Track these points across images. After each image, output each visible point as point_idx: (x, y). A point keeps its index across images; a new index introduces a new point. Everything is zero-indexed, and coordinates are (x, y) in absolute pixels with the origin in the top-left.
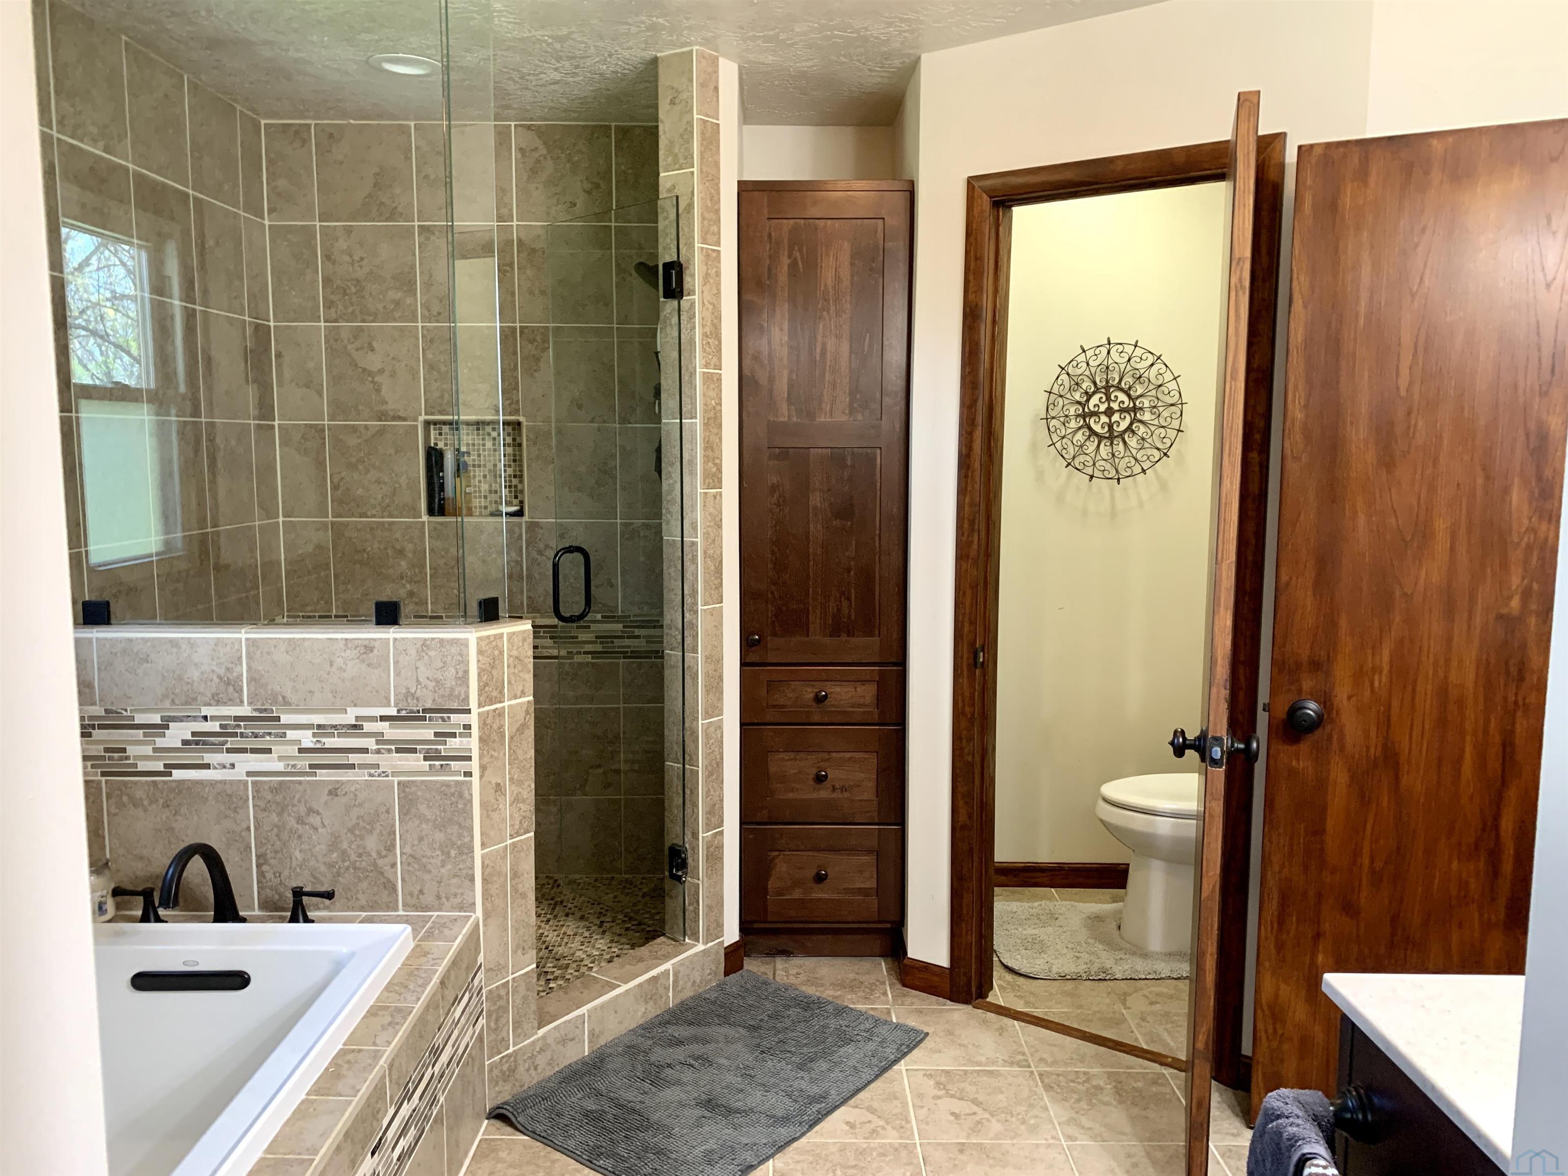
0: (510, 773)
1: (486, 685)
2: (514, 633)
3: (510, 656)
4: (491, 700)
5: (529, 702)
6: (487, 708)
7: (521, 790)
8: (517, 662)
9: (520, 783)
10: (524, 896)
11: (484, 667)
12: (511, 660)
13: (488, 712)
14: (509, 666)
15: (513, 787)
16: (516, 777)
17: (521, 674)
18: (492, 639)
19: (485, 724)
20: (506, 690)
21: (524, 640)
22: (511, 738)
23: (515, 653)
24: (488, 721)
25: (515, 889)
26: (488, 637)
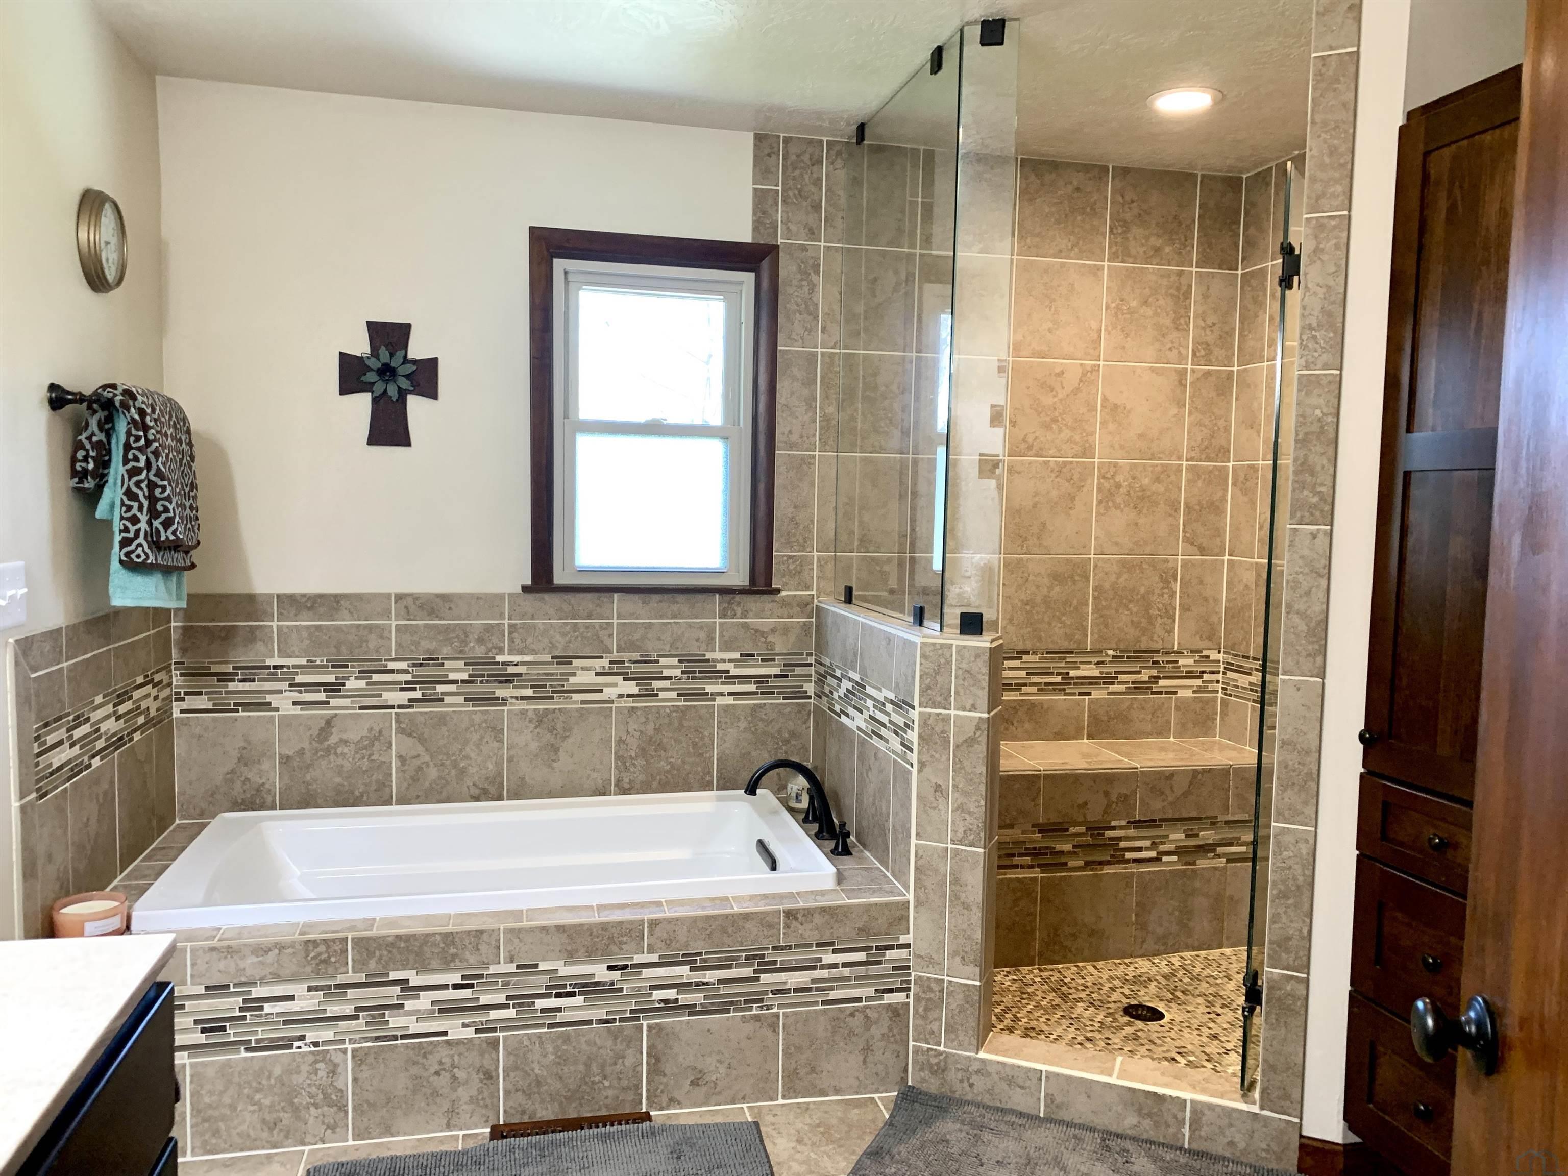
0: (953, 780)
1: (929, 688)
2: (965, 647)
3: (958, 668)
4: (934, 703)
5: (980, 718)
6: (929, 710)
7: (966, 801)
8: (967, 675)
9: (966, 794)
10: (966, 906)
11: (927, 671)
12: (960, 672)
13: (930, 714)
14: (956, 678)
15: (957, 795)
16: (960, 786)
17: (972, 688)
18: (938, 647)
19: (925, 723)
20: (952, 698)
21: (977, 656)
22: (957, 747)
23: (964, 666)
24: (930, 722)
25: (955, 897)
26: (934, 644)
